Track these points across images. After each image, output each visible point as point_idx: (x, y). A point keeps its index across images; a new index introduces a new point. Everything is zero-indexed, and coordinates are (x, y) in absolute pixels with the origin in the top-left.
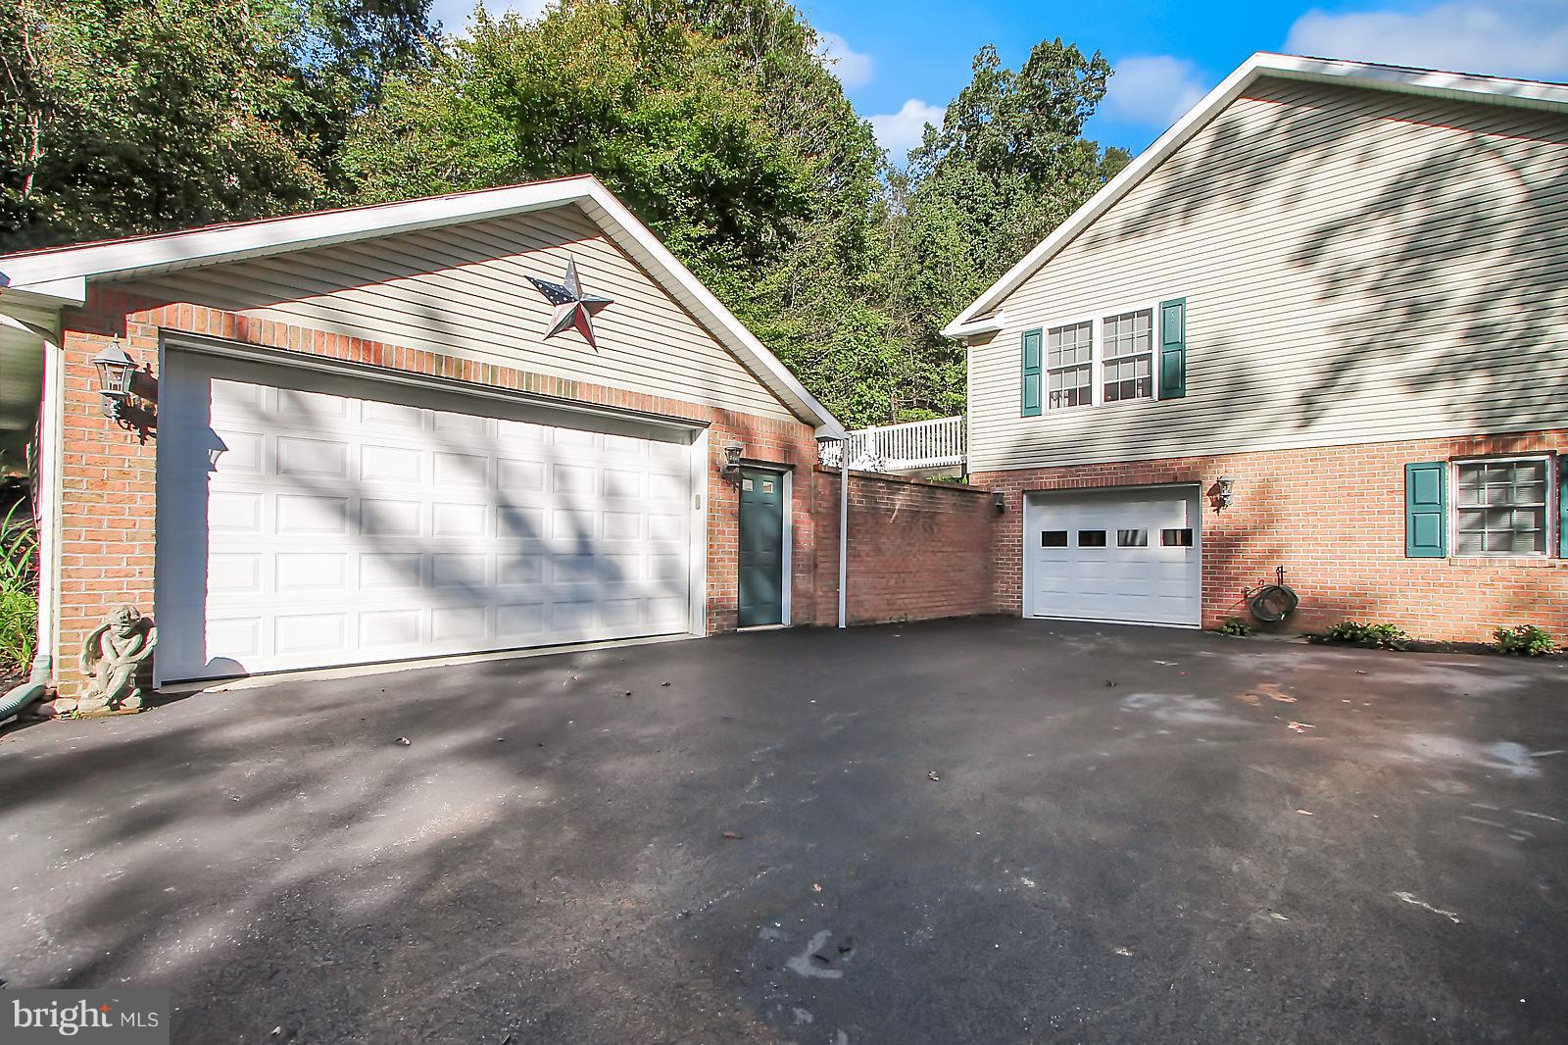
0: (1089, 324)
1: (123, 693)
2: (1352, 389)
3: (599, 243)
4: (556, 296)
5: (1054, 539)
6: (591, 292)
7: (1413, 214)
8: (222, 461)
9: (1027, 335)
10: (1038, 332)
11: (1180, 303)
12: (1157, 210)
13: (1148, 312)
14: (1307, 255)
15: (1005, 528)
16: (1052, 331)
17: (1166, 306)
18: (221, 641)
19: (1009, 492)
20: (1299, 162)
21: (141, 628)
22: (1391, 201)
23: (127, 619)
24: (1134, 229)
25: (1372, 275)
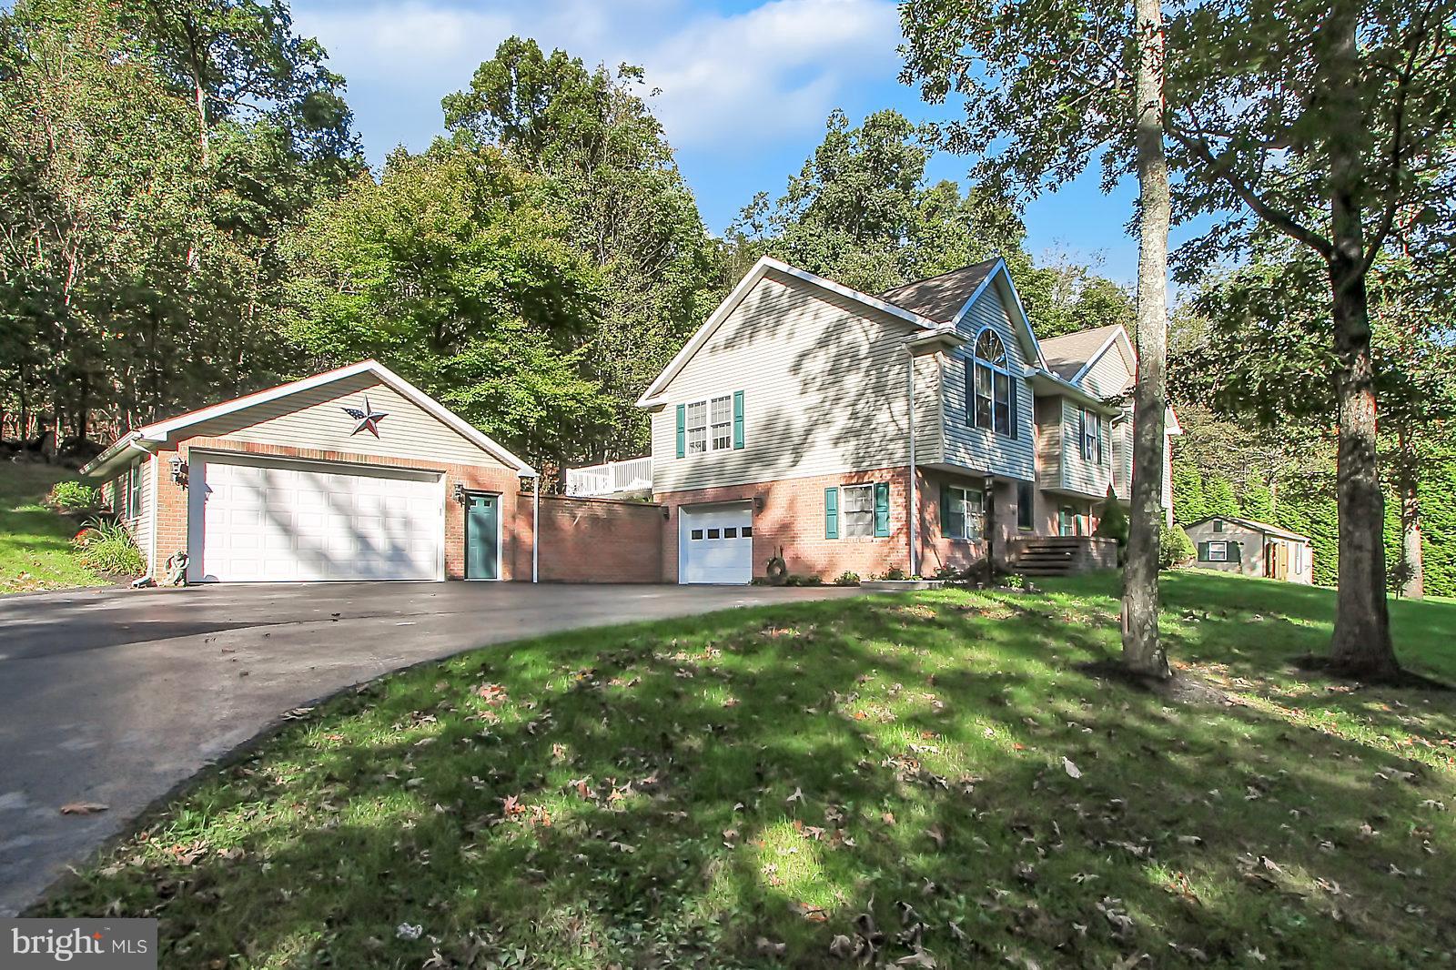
0: (704, 403)
1: (178, 580)
2: (812, 445)
3: (381, 387)
4: (355, 414)
5: (697, 535)
6: (375, 412)
7: (833, 350)
8: (211, 496)
9: (679, 407)
10: (683, 406)
11: (742, 393)
12: (739, 334)
13: (729, 397)
14: (796, 368)
15: (669, 527)
16: (691, 406)
17: (737, 394)
18: (210, 568)
19: (671, 505)
20: (794, 314)
21: (184, 558)
22: (823, 343)
23: (180, 554)
24: (729, 344)
25: (818, 383)
